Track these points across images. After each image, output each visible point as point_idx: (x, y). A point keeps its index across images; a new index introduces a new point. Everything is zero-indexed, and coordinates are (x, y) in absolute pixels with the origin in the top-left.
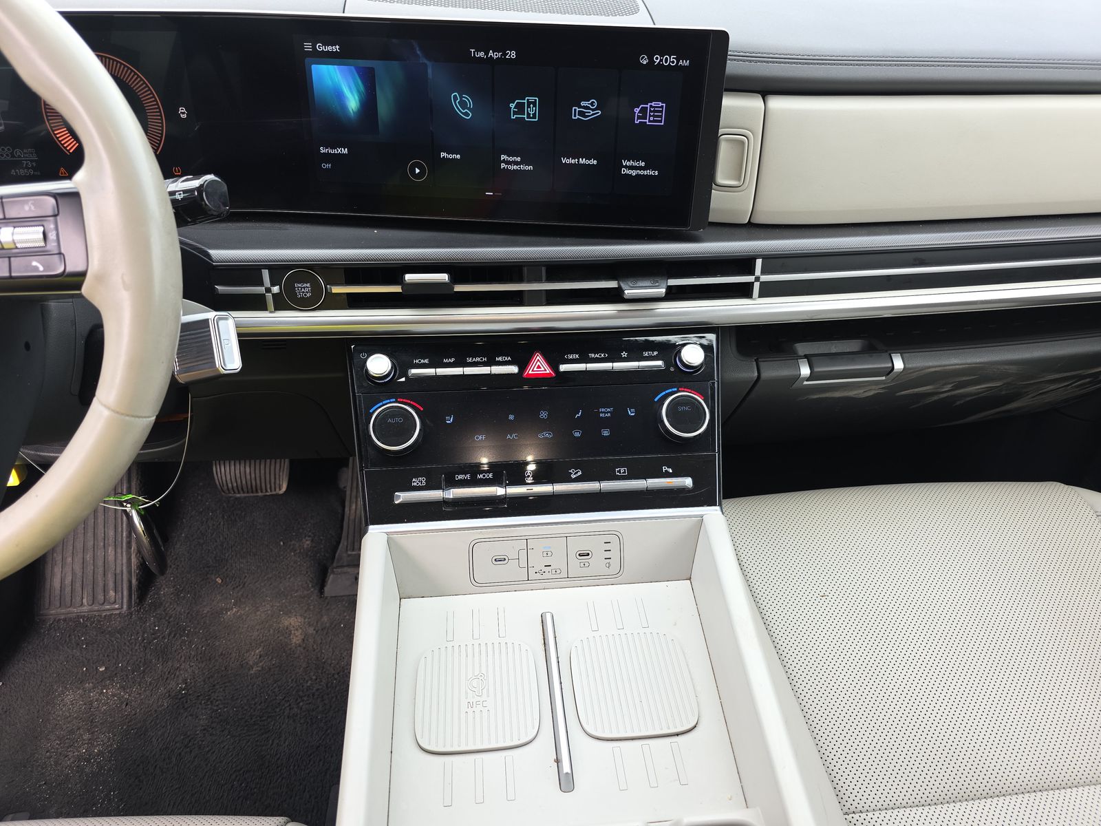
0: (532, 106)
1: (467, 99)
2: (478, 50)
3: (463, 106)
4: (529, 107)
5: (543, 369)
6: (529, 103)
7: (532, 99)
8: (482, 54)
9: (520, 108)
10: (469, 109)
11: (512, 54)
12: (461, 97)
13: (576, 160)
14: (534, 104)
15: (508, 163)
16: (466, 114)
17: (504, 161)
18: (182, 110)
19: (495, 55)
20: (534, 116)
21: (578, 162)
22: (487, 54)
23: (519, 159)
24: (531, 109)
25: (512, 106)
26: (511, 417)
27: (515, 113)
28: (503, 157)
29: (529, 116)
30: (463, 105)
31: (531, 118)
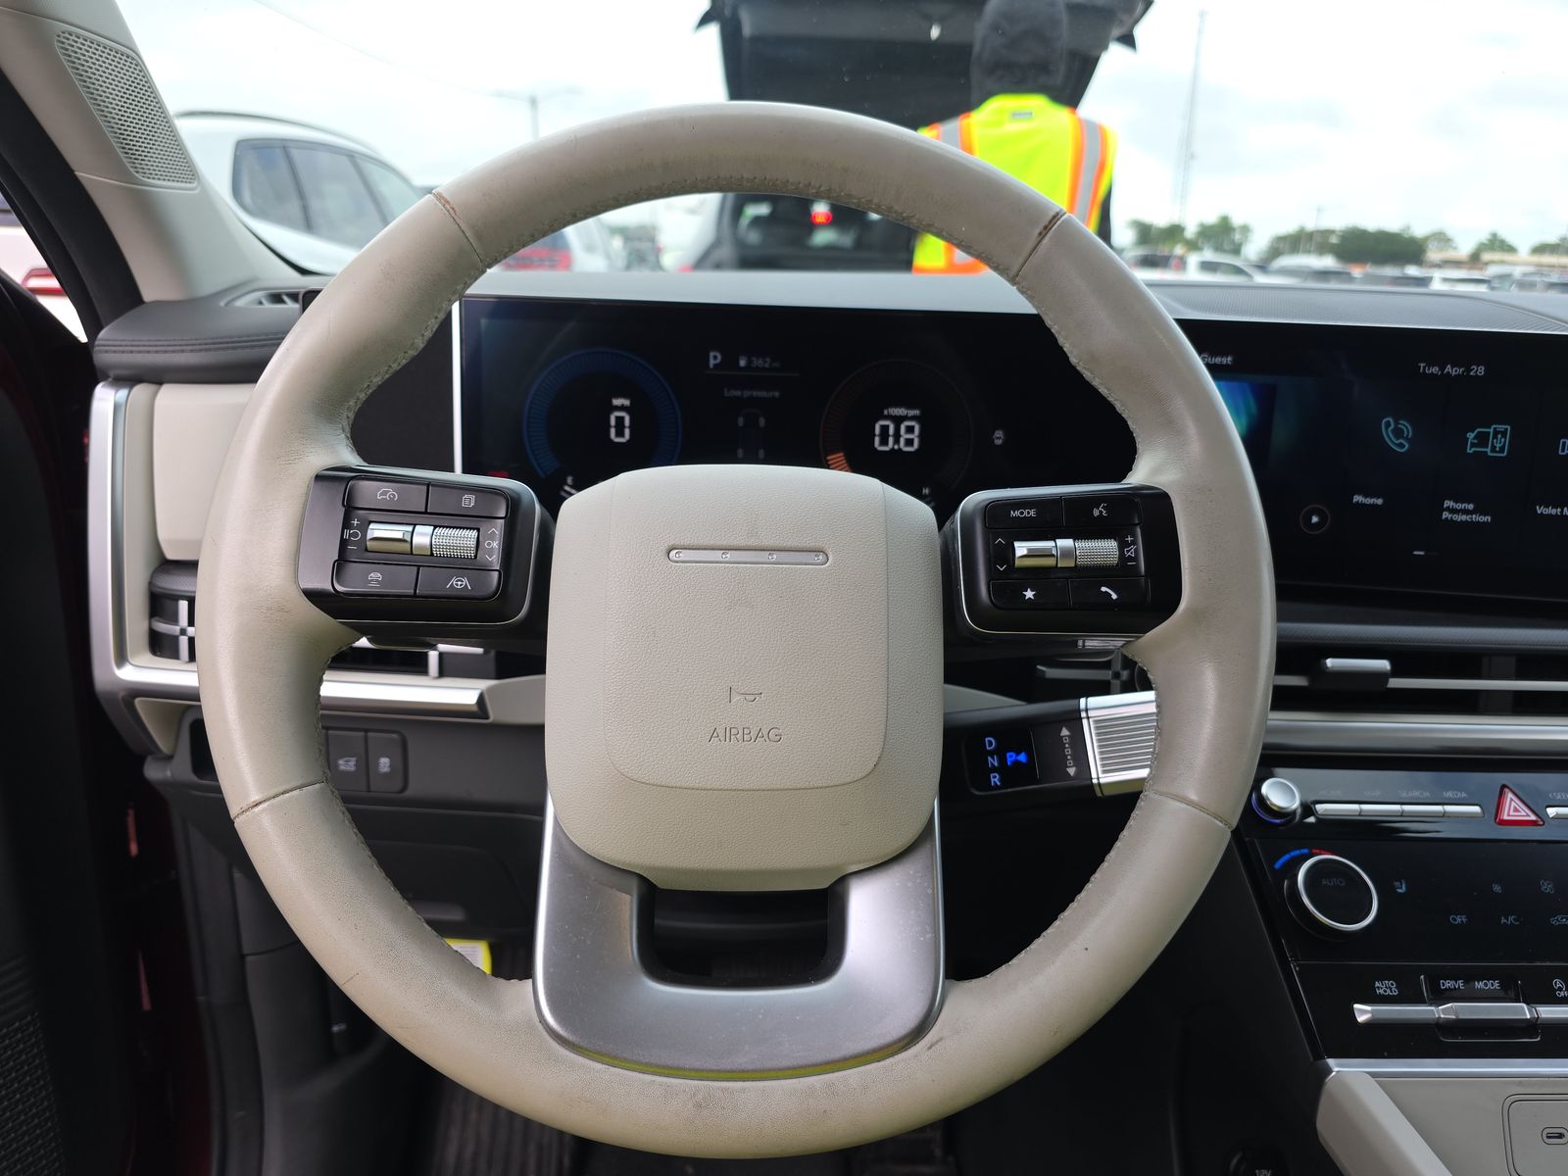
0: (1499, 436)
1: (1406, 427)
2: (1430, 365)
3: (1396, 435)
4: (1495, 437)
5: (1523, 813)
6: (1496, 433)
7: (1501, 427)
8: (1435, 370)
9: (1482, 439)
10: (1407, 439)
11: (1481, 370)
12: (1396, 423)
13: (1559, 510)
14: (1504, 434)
15: (1453, 511)
16: (1401, 446)
17: (1448, 509)
18: (999, 434)
19: (1452, 371)
20: (1502, 450)
21: (1562, 512)
22: (1442, 369)
23: (1471, 507)
24: (1498, 441)
25: (1471, 436)
26: (1497, 888)
27: (1473, 445)
28: (1448, 503)
29: (1493, 449)
30: (1398, 433)
31: (1496, 452)
